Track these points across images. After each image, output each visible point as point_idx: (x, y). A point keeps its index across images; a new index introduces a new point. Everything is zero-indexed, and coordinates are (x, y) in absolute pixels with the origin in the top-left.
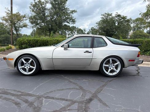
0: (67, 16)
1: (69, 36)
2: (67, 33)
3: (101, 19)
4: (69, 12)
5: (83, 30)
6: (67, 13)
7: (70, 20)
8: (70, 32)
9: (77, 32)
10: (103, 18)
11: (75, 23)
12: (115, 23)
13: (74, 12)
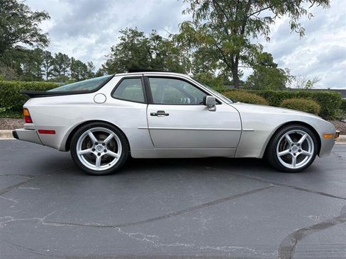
0: (21, 26)
1: (49, 78)
2: (43, 69)
3: (120, 41)
4: (29, 15)
5: (87, 64)
6: (24, 17)
7: (32, 36)
8: (52, 67)
9: (71, 69)
10: (124, 40)
11: (47, 45)
12: (150, 54)
13: (41, 18)
